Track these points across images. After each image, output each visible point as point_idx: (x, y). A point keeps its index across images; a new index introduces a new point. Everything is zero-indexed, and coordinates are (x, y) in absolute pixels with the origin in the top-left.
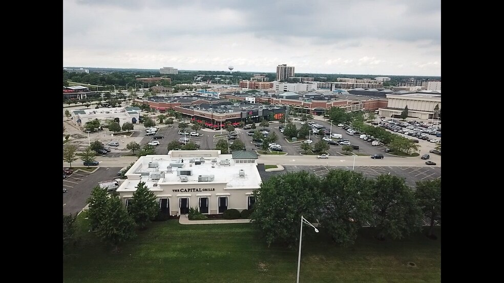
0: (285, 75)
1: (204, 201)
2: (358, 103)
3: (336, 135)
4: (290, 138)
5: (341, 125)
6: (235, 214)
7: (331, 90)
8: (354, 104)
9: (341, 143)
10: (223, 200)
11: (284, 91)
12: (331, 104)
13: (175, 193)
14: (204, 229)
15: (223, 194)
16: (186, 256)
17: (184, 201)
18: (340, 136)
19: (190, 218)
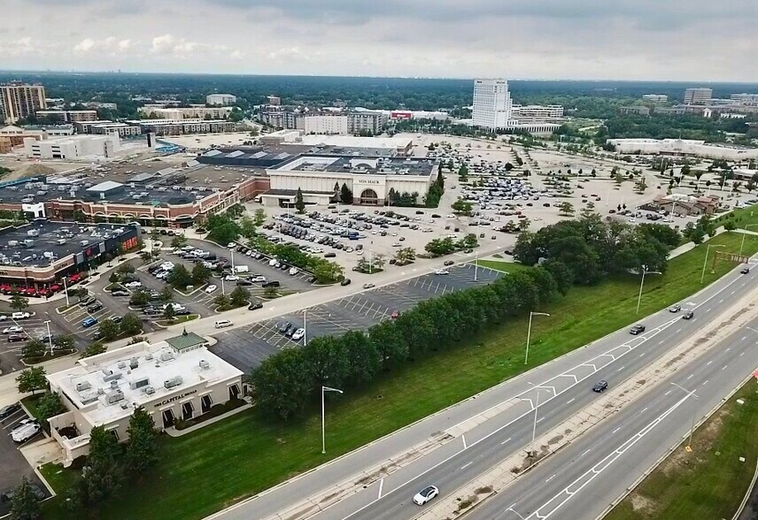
0: (24, 106)
1: (188, 406)
2: (232, 193)
3: (241, 269)
4: (183, 287)
5: (232, 245)
6: (220, 409)
7: (150, 145)
8: (228, 195)
9: (253, 280)
10: (206, 399)
11: (55, 156)
12: (198, 206)
13: (157, 408)
14: (205, 432)
15: (204, 393)
16: (211, 458)
17: (168, 413)
18: (245, 268)
19: (179, 428)
